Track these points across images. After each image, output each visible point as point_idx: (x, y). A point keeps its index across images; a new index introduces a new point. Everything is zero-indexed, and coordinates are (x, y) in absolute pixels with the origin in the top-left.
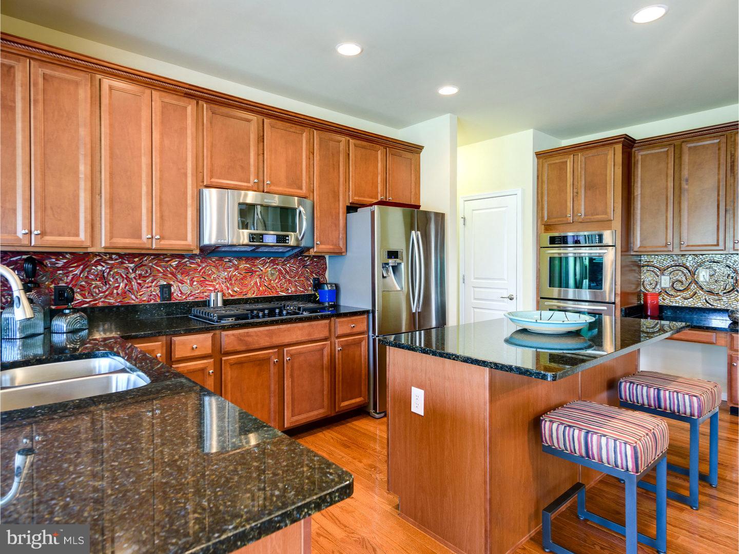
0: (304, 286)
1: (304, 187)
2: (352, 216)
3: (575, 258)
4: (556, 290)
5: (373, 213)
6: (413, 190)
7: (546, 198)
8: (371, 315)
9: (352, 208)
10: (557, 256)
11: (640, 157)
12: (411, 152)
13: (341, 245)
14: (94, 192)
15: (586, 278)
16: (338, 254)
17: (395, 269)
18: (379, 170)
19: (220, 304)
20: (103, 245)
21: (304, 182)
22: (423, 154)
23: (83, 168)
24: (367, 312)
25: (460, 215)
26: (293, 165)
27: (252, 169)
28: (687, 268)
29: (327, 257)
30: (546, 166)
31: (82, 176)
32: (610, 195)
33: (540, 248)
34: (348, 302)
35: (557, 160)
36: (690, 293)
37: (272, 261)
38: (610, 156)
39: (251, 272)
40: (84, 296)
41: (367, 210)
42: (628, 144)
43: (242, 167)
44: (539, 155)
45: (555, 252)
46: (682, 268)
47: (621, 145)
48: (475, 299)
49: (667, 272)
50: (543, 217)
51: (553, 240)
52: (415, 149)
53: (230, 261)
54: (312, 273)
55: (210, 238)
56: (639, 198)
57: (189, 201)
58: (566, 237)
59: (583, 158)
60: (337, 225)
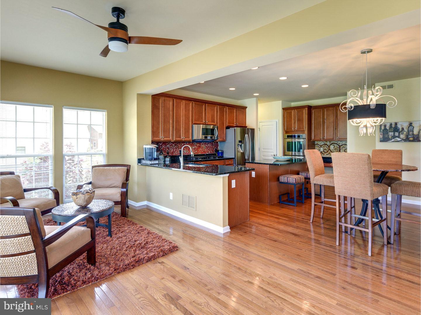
0: (212, 151)
1: (215, 122)
2: (228, 130)
3: (298, 142)
4: (291, 152)
5: (235, 130)
6: (244, 121)
7: (286, 123)
8: (234, 159)
9: (228, 128)
10: (291, 141)
11: (313, 111)
12: (243, 109)
13: (225, 139)
14: (173, 127)
15: (302, 149)
16: (224, 141)
17: (241, 146)
18: (235, 116)
19: (193, 156)
20: (174, 140)
21: (215, 121)
22: (247, 109)
23: (171, 121)
24: (233, 158)
25: (259, 128)
26: (213, 116)
27: (203, 118)
28: (327, 145)
29: (219, 142)
30: (286, 113)
31: (171, 123)
32: (304, 123)
33: (284, 139)
34: (226, 156)
35: (289, 111)
36: (328, 153)
37: (205, 144)
38: (304, 111)
39: (199, 147)
40: (165, 153)
41: (233, 129)
42: (310, 108)
43: (201, 118)
44: (284, 109)
45: (289, 140)
46: (326, 145)
47: (307, 108)
48: (263, 156)
49: (322, 147)
50: (285, 129)
51: (288, 136)
52: (245, 108)
53: (195, 144)
54: (215, 147)
55: (195, 138)
56: (313, 124)
57: (190, 128)
58: (295, 135)
59: (297, 111)
60: (224, 133)
